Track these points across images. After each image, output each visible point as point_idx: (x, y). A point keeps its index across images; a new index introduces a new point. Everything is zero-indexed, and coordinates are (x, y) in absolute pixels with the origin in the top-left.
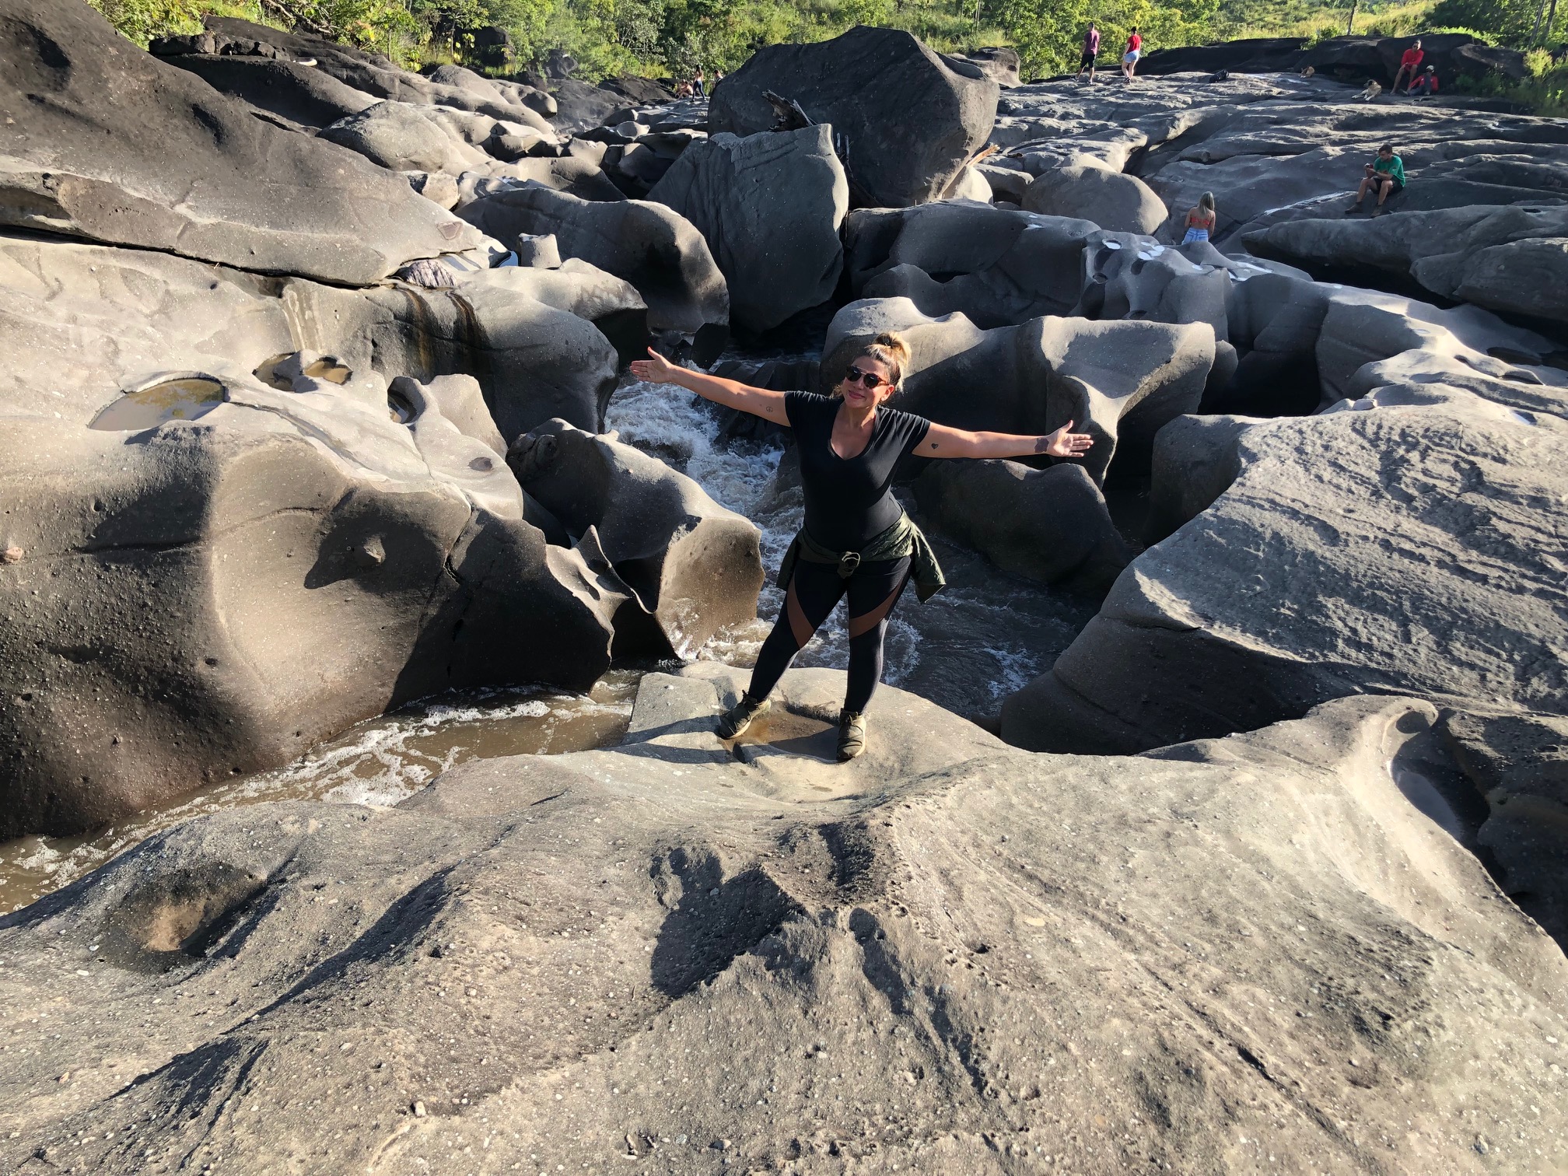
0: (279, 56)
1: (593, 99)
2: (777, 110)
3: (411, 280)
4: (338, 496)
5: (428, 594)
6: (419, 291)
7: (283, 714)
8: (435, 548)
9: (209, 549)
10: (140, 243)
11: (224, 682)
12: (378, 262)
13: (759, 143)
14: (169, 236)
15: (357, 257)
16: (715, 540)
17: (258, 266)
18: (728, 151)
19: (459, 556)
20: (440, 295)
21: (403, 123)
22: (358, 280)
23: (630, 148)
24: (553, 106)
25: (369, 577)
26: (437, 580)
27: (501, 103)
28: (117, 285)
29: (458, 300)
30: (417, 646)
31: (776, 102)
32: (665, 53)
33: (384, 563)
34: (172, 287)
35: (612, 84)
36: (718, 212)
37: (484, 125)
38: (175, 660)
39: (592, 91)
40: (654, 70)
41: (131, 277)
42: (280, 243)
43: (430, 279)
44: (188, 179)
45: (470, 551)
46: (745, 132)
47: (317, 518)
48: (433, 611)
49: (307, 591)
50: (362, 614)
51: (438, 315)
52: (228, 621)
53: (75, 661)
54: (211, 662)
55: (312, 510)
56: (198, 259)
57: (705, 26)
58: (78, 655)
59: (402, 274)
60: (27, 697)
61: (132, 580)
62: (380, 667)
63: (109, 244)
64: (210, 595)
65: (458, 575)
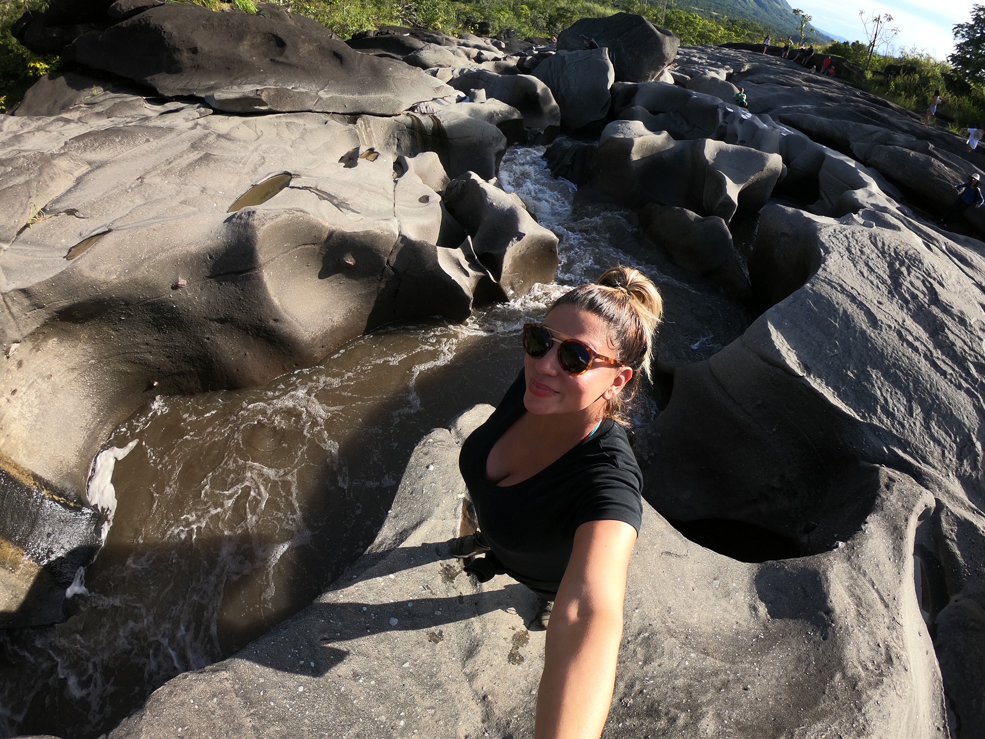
0: (396, 34)
1: (522, 45)
2: (585, 42)
3: (416, 111)
4: (325, 236)
5: (380, 278)
6: (418, 115)
7: (313, 339)
8: (379, 257)
9: (261, 272)
10: (297, 110)
11: (284, 328)
12: (399, 104)
13: (577, 54)
14: (310, 105)
15: (390, 104)
16: (533, 245)
17: (348, 112)
18: (564, 57)
19: (393, 259)
20: (427, 116)
21: (435, 51)
22: (391, 113)
23: (529, 58)
24: (503, 46)
25: (349, 272)
26: (383, 271)
27: (484, 45)
28: (284, 129)
29: (434, 118)
30: (376, 302)
31: (585, 39)
32: (549, 30)
33: (355, 265)
34: (307, 127)
35: (529, 40)
36: (558, 81)
37: (474, 52)
38: (260, 320)
39: (521, 42)
40: (544, 35)
41: (289, 125)
42: (357, 101)
43: (424, 110)
44: (327, 80)
45: (398, 257)
46: (572, 50)
47: (317, 247)
48: (383, 286)
49: (320, 280)
50: (348, 289)
51: (425, 125)
52: (280, 301)
53: (221, 323)
54: (276, 320)
55: (313, 244)
56: (323, 112)
57: (563, 22)
58: (221, 321)
59: (412, 109)
60: (208, 339)
61: (232, 288)
62: (360, 313)
63: (284, 113)
64: (267, 292)
65: (393, 269)
